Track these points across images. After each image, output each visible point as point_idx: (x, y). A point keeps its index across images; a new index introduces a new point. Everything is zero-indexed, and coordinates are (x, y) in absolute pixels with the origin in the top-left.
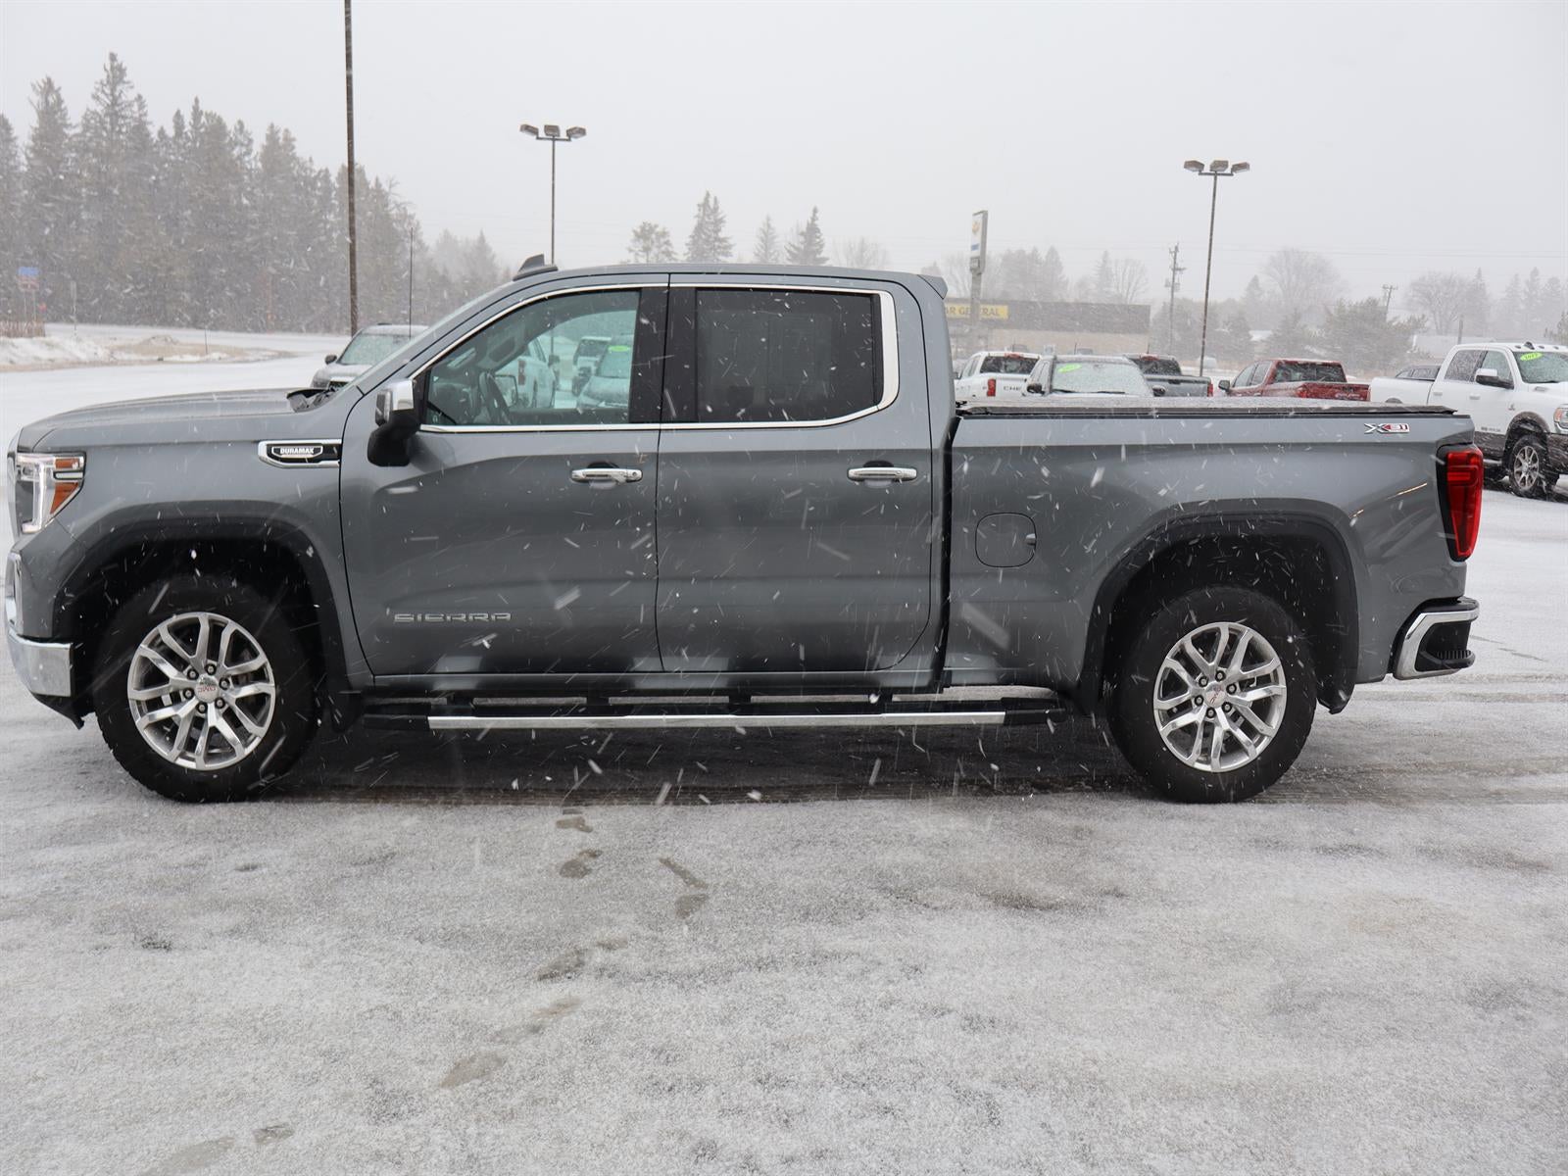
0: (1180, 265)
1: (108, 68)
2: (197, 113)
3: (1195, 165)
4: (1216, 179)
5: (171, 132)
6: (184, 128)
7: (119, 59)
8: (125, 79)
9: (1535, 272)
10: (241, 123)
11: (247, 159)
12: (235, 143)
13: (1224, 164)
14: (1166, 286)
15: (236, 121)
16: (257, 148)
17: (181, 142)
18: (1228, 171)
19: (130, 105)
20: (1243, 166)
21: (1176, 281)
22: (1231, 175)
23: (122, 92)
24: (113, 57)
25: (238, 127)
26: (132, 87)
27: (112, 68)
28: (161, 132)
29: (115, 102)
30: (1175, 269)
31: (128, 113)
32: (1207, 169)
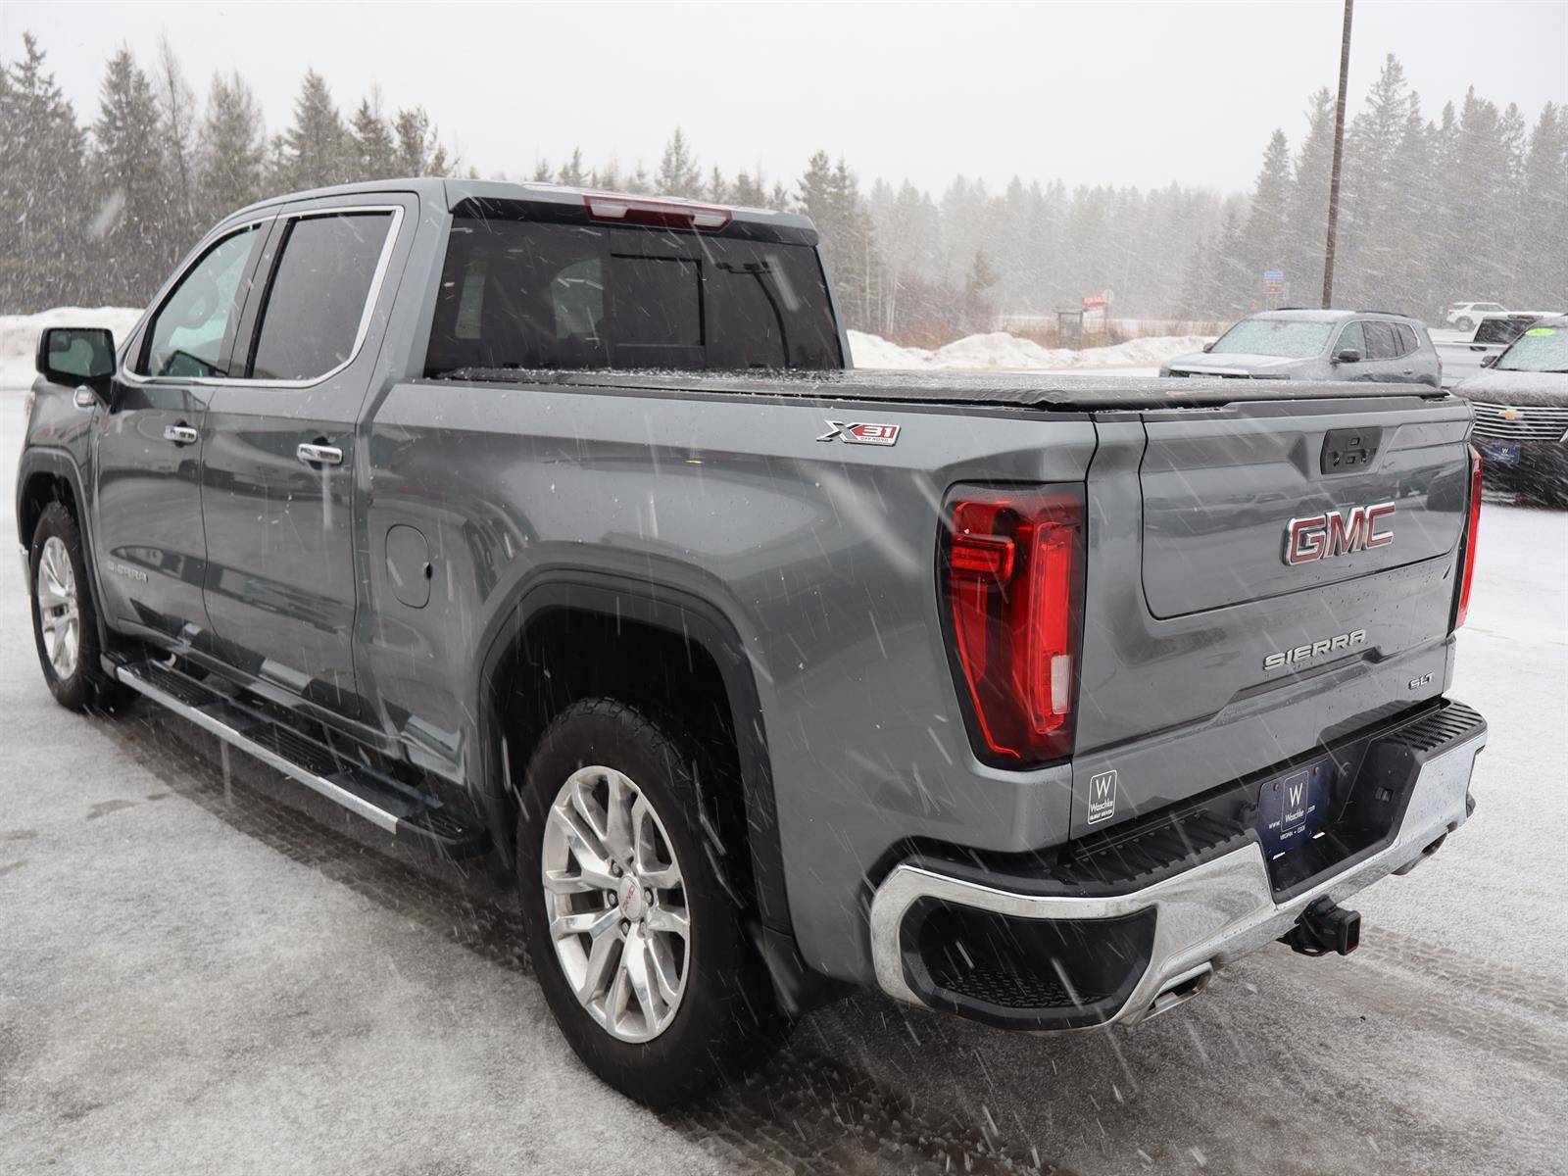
1: (1385, 69)
2: (1471, 103)
5: (1439, 126)
6: (1453, 119)
7: (1396, 58)
8: (1401, 77)
10: (1513, 107)
11: (1514, 144)
12: (1501, 131)
15: (1508, 105)
16: (1528, 132)
17: (1448, 134)
19: (1402, 103)
23: (1395, 91)
24: (1390, 58)
25: (1510, 110)
26: (1405, 85)
27: (1389, 67)
28: (1431, 127)
29: (1387, 100)
31: (1399, 112)
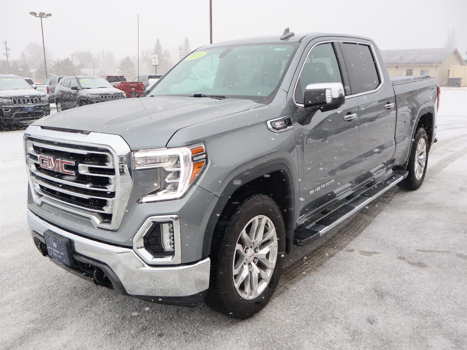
0: (8, 48)
3: (34, 14)
4: (41, 18)
9: (103, 50)
13: (44, 14)
14: (4, 55)
18: (45, 16)
20: (50, 15)
21: (8, 53)
22: (46, 17)
30: (7, 49)
32: (38, 15)
